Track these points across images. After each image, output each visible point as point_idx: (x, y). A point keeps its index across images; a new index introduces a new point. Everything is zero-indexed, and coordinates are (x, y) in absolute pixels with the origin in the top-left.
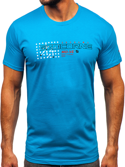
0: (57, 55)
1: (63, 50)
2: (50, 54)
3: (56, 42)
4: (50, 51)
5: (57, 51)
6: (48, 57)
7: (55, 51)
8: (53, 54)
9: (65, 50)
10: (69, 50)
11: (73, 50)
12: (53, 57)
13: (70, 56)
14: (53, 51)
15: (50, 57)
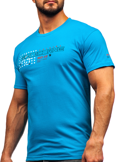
0: (33, 62)
1: (39, 56)
2: (27, 62)
3: (35, 51)
4: (27, 59)
5: (33, 58)
6: (25, 65)
7: (32, 58)
8: (29, 61)
9: (41, 56)
10: (43, 56)
11: (47, 54)
12: (29, 64)
13: (44, 60)
14: (29, 59)
15: (27, 65)
